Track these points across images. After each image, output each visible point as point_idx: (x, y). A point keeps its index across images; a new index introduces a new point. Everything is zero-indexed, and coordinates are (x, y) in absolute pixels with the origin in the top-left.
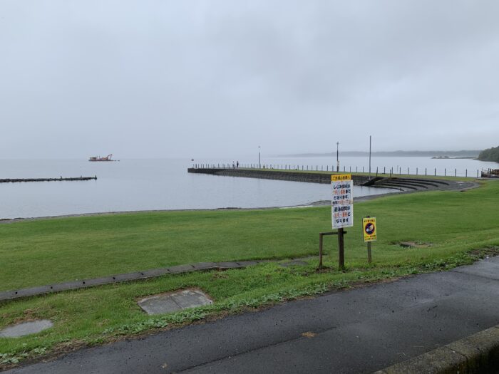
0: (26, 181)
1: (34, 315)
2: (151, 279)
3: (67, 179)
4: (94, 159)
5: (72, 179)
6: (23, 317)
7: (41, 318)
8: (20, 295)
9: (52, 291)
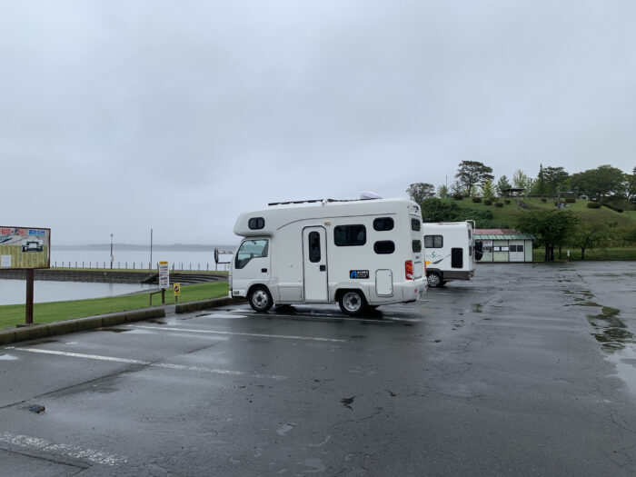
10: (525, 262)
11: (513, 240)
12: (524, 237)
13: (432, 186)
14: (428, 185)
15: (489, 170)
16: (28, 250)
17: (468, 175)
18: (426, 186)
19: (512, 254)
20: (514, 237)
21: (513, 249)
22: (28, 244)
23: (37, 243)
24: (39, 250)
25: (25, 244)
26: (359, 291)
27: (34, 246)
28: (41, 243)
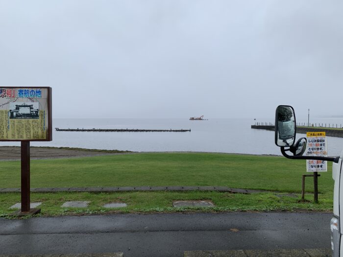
0: (153, 131)
1: (121, 200)
2: (186, 192)
3: (174, 131)
4: (193, 119)
5: (176, 131)
6: (116, 200)
7: (123, 202)
8: (119, 190)
9: (134, 190)
16: (18, 116)
22: (18, 107)
23: (31, 107)
24: (34, 115)
25: (13, 108)
27: (27, 111)
28: (36, 106)
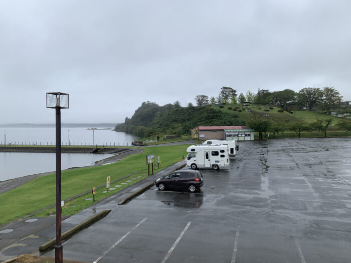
10: (251, 141)
11: (246, 132)
12: (250, 130)
13: (207, 97)
14: (205, 96)
15: (235, 91)
17: (225, 94)
18: (204, 96)
19: (246, 137)
20: (247, 130)
21: (246, 135)
26: (217, 165)
